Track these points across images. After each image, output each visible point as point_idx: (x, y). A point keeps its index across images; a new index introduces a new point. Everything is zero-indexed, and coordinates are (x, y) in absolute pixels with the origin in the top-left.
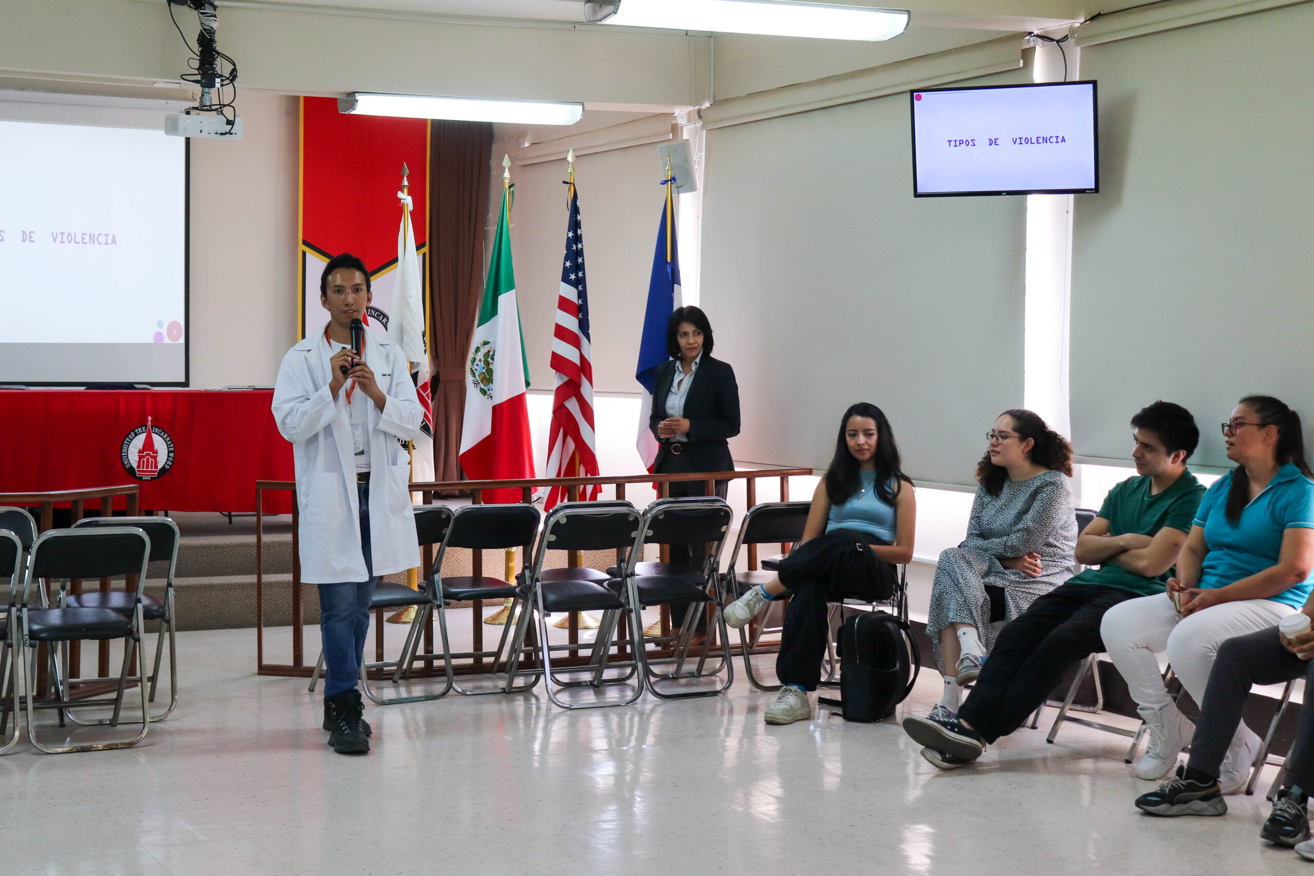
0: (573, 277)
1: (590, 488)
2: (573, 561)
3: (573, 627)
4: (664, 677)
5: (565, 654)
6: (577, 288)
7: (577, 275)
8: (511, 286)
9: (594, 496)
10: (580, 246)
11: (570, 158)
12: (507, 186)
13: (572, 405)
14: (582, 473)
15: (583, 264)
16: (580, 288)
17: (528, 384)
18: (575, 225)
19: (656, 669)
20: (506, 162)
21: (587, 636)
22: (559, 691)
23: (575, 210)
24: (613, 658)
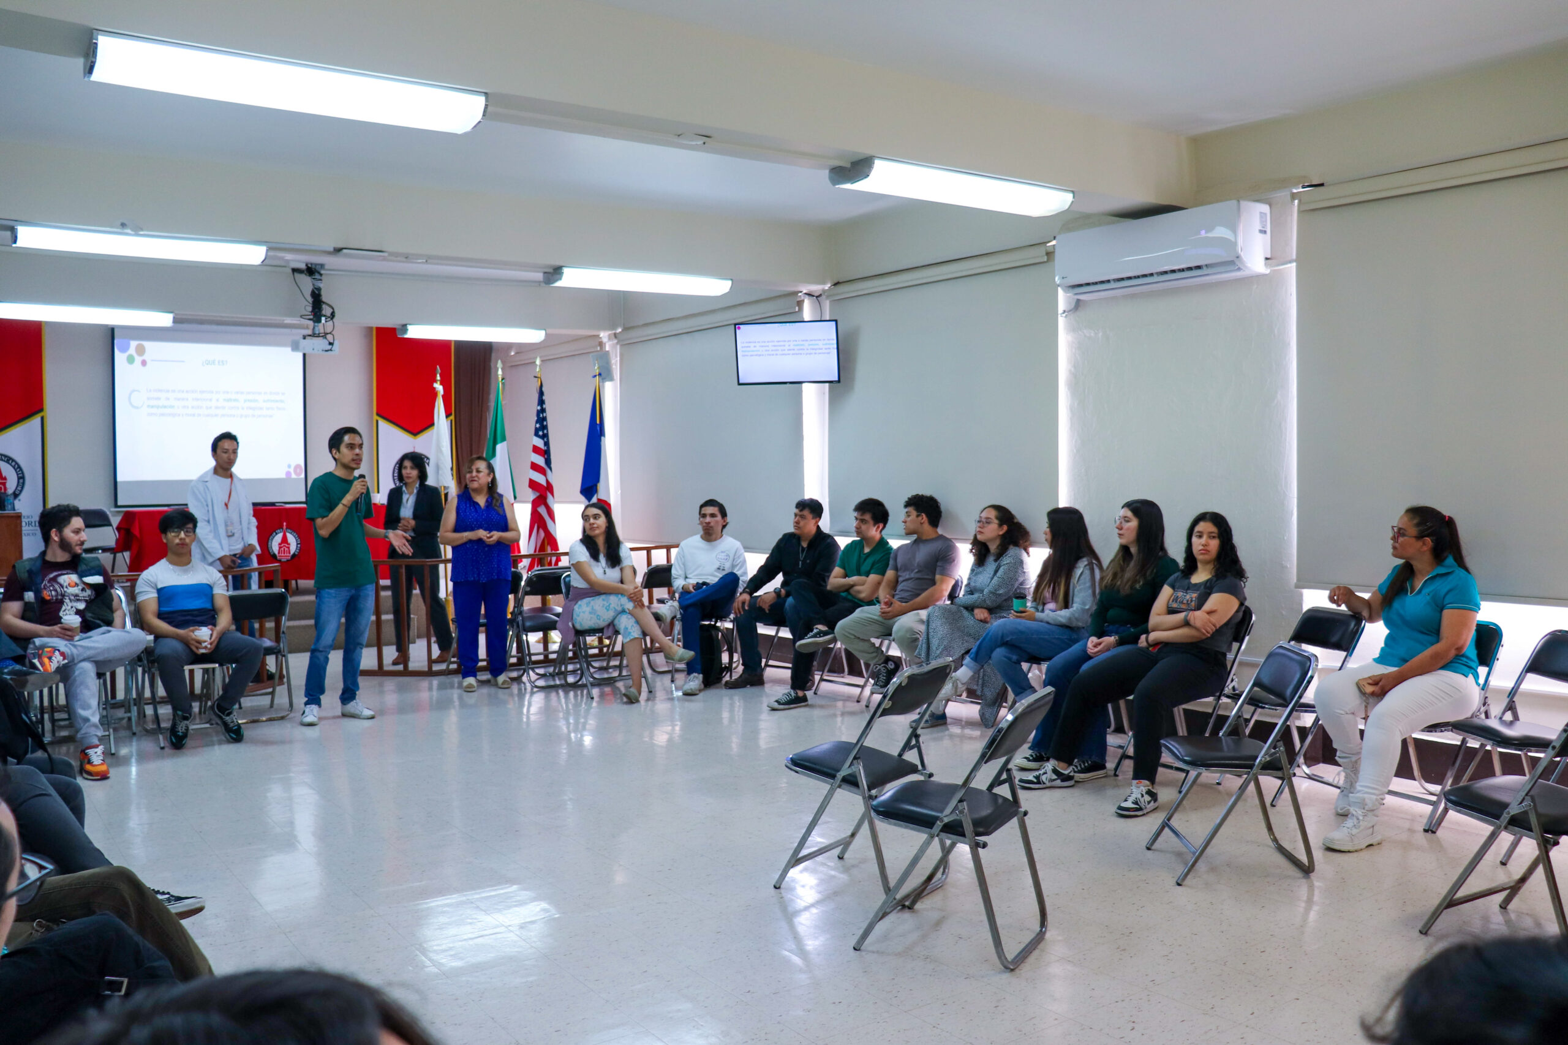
0: (541, 433)
1: (554, 559)
2: (544, 602)
3: (545, 641)
4: (601, 669)
5: (541, 657)
6: (543, 439)
7: (543, 432)
8: (504, 439)
9: (556, 564)
10: (545, 415)
11: (538, 362)
12: (500, 379)
13: (542, 510)
14: (549, 550)
15: (547, 425)
16: (545, 439)
17: (515, 498)
18: (541, 402)
19: (596, 664)
20: (500, 364)
21: (554, 647)
22: (538, 679)
23: (541, 393)
24: (570, 658)
